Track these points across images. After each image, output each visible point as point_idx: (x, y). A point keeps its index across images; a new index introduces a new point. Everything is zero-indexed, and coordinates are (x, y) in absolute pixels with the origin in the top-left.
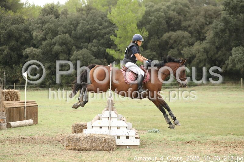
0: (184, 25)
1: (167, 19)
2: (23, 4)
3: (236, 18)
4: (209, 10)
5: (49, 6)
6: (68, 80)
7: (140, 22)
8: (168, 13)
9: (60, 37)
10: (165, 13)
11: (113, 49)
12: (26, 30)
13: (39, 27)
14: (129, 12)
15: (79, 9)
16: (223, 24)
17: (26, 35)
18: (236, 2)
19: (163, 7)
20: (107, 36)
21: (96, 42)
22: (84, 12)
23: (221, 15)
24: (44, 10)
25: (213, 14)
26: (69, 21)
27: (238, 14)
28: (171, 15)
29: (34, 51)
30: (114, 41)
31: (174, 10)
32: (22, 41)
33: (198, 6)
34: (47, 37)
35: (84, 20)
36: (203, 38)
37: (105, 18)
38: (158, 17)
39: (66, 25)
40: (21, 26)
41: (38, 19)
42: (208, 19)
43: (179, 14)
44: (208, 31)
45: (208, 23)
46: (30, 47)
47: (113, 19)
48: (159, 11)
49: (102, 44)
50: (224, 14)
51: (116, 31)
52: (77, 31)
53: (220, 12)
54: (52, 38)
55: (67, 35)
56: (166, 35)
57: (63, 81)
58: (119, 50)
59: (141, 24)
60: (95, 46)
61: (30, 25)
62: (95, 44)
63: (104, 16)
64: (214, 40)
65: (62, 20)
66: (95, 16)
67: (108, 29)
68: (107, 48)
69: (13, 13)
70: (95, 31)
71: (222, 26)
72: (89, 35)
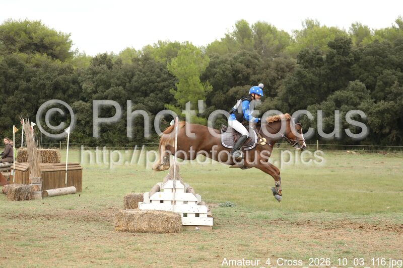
0: (253, 79)
1: (234, 72)
2: (72, 53)
3: (312, 72)
4: (281, 63)
5: (101, 55)
6: (121, 139)
7: (203, 74)
8: (236, 66)
9: (112, 90)
10: (231, 65)
11: (172, 104)
12: (75, 82)
13: (89, 78)
14: (191, 64)
15: (135, 59)
16: (297, 79)
17: (74, 87)
18: (311, 54)
19: (229, 59)
20: (166, 89)
21: (154, 97)
22: (140, 63)
23: (295, 69)
24: (96, 59)
25: (286, 68)
26: (123, 72)
27: (314, 68)
28: (238, 68)
29: (83, 105)
30: (173, 96)
31: (241, 62)
32: (70, 93)
33: (268, 58)
34: (98, 89)
35: (141, 72)
36: (273, 95)
37: (164, 69)
38: (225, 70)
39: (120, 76)
40: (69, 77)
41: (88, 69)
42: (279, 73)
43: (248, 66)
44: (280, 87)
45: (280, 77)
46: (79, 101)
47: (172, 70)
48: (225, 63)
49: (160, 99)
50: (298, 67)
51: (176, 84)
52: (133, 83)
53: (293, 66)
54: (103, 91)
55: (121, 87)
56: (233, 90)
57: (115, 140)
58: (179, 106)
59: (204, 77)
60: (151, 101)
61: (79, 75)
62: (151, 99)
63: (162, 68)
64: (287, 96)
65: (116, 71)
66: (153, 67)
67: (167, 82)
68: (166, 103)
69: (60, 62)
70: (152, 84)
71: (296, 81)
72: (145, 88)
